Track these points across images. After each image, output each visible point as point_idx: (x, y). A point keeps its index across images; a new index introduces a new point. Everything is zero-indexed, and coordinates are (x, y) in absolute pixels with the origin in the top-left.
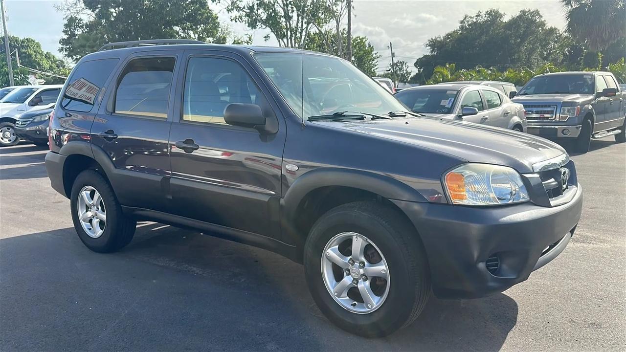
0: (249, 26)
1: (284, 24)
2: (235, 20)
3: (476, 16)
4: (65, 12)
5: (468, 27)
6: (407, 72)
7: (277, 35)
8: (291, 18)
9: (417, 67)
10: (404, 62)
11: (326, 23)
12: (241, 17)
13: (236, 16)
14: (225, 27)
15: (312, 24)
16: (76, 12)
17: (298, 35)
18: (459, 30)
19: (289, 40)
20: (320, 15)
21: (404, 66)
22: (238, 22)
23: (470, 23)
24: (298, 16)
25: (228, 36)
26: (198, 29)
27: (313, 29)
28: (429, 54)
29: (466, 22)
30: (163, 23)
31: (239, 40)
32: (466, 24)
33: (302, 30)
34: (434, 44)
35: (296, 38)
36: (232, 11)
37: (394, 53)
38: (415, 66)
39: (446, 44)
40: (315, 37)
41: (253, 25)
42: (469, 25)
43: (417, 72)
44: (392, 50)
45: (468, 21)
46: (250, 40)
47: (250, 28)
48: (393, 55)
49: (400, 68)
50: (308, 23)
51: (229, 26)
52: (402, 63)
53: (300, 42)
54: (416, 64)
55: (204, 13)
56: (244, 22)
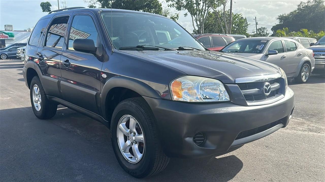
0: (177, 9)
1: (195, 7)
2: (170, 6)
3: (308, 2)
4: (89, 3)
5: (302, 8)
6: (266, 34)
7: (191, 14)
8: (199, 4)
9: (273, 31)
10: (265, 28)
11: (219, 6)
12: (173, 5)
13: (171, 4)
14: (167, 10)
15: (210, 7)
16: (93, 3)
17: (203, 13)
18: (297, 10)
19: (198, 16)
20: (215, 2)
21: (265, 30)
22: (172, 7)
23: (303, 6)
24: (203, 3)
25: (168, 15)
26: (152, 11)
27: (211, 10)
28: (278, 23)
29: (301, 6)
30: (134, 8)
31: (174, 16)
32: (301, 7)
33: (205, 11)
34: (281, 18)
35: (201, 15)
36: (169, 2)
37: (257, 23)
38: (272, 30)
39: (289, 18)
40: (212, 14)
41: (179, 8)
42: (303, 8)
43: (273, 33)
44: (256, 21)
45: (302, 5)
46: (177, 16)
47: (178, 10)
48: (257, 24)
49: (262, 31)
50: (209, 7)
51: (169, 10)
52: (264, 28)
53: (203, 17)
54: (272, 29)
55: (154, 3)
56: (175, 7)
